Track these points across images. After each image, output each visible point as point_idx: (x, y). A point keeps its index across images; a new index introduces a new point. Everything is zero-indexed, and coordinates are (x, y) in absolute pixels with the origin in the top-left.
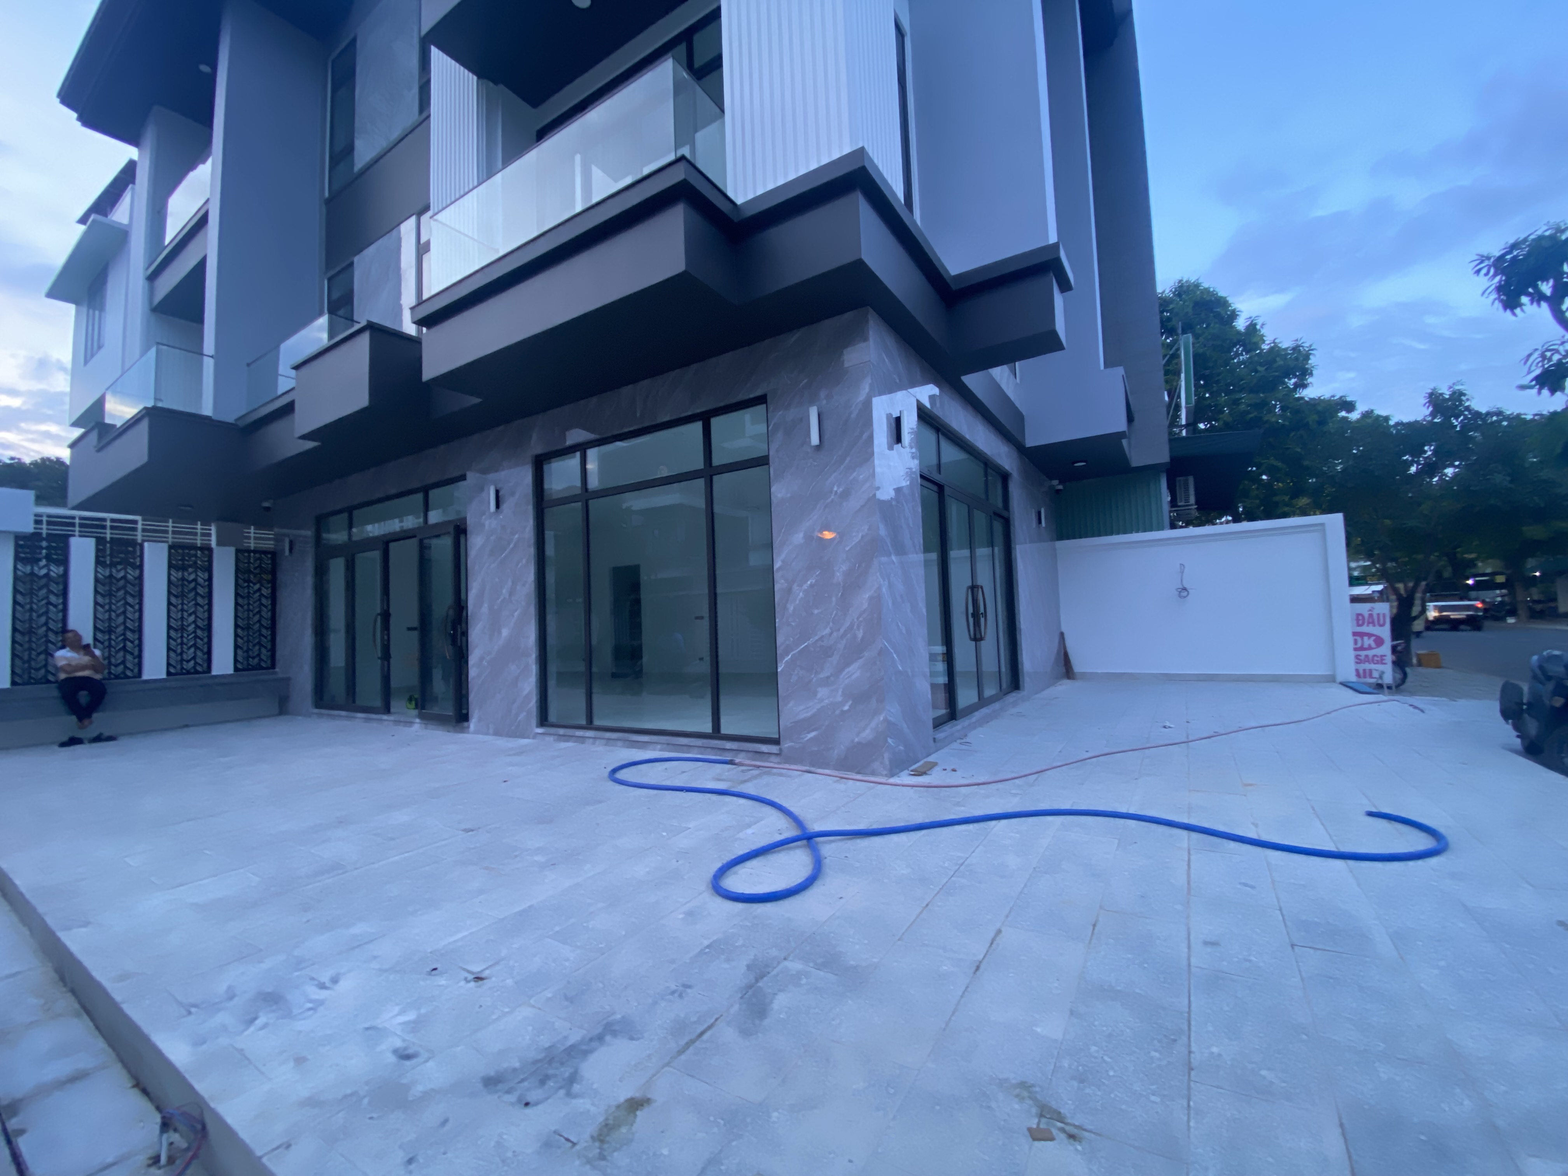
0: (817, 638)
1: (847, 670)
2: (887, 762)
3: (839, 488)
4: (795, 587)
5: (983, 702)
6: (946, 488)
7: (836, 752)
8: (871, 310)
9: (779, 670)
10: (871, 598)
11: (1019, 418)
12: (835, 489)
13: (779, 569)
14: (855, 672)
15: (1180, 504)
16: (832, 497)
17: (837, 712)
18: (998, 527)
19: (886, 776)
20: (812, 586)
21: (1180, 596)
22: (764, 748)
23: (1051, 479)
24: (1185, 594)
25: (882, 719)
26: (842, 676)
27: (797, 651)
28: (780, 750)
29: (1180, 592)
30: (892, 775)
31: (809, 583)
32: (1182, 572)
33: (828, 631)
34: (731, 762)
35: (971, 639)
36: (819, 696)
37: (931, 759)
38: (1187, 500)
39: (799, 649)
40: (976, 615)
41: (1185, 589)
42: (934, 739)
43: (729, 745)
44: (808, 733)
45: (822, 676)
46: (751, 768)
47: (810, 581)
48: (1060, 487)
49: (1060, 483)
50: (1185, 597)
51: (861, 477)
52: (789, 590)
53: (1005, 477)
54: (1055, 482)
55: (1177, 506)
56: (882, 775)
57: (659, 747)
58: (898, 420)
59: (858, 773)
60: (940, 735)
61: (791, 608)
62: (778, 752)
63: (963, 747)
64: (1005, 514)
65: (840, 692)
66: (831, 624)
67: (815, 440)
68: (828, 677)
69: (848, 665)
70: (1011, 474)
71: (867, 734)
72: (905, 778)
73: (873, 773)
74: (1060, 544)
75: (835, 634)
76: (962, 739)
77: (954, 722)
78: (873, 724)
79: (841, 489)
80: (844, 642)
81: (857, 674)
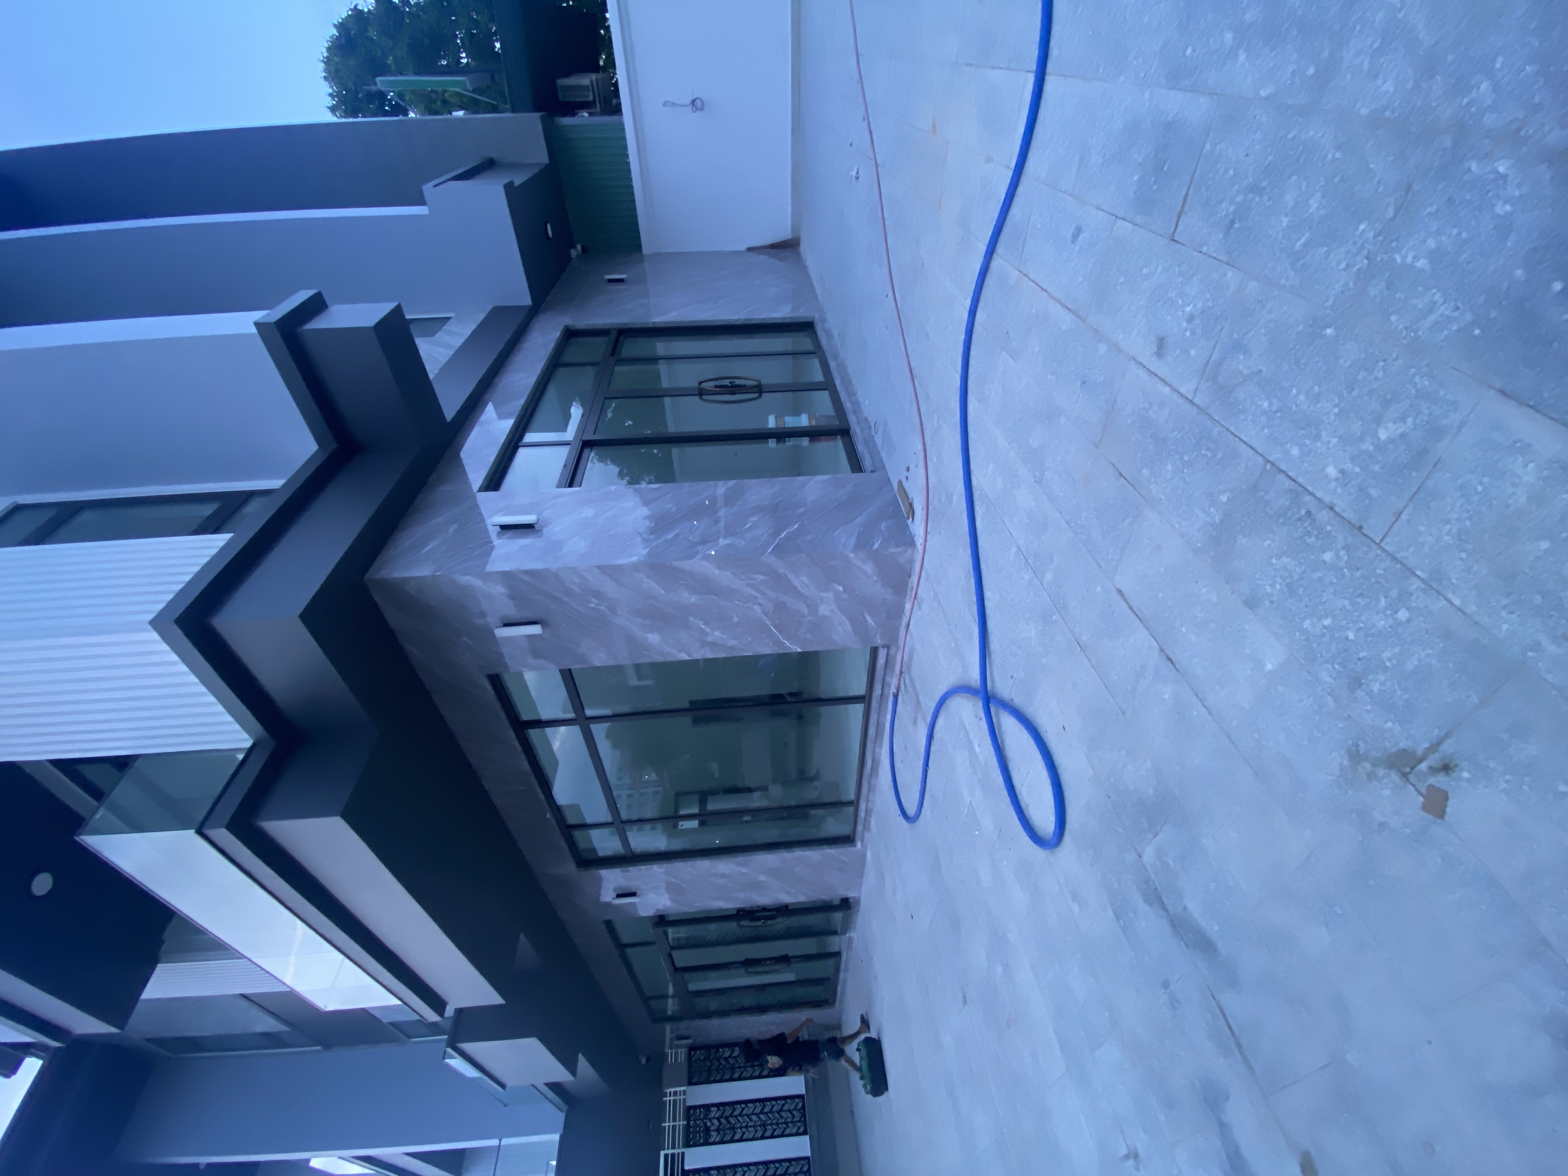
0: (764, 618)
1: (799, 588)
2: (900, 549)
3: (592, 602)
4: (709, 639)
5: (828, 385)
6: (586, 438)
7: (887, 597)
8: (367, 576)
9: (800, 650)
10: (719, 567)
11: (498, 314)
12: (593, 605)
13: (689, 656)
14: (802, 582)
15: (591, 98)
16: (603, 608)
17: (845, 596)
18: (630, 348)
19: (913, 550)
20: (706, 624)
21: (702, 109)
22: (881, 661)
23: (570, 258)
24: (698, 102)
25: (853, 555)
26: (806, 593)
27: (779, 635)
28: (883, 646)
29: (697, 109)
30: (912, 543)
31: (703, 627)
32: (674, 104)
33: (756, 607)
34: (896, 696)
35: (760, 396)
36: (827, 613)
37: (896, 487)
38: (586, 88)
39: (777, 633)
40: (734, 389)
41: (693, 102)
42: (872, 472)
43: (877, 691)
44: (866, 622)
45: (806, 611)
46: (902, 679)
47: (701, 625)
48: (579, 247)
49: (574, 247)
50: (703, 103)
51: (576, 580)
52: (713, 645)
53: (570, 334)
54: (573, 253)
55: (594, 102)
56: (912, 554)
57: (877, 749)
58: (505, 528)
59: (910, 576)
60: (867, 463)
61: (732, 642)
62: (886, 649)
63: (880, 432)
64: (614, 334)
65: (822, 594)
66: (749, 605)
67: (536, 630)
68: (808, 606)
69: (794, 589)
70: (566, 326)
71: (869, 568)
72: (917, 528)
73: (911, 562)
74: (646, 250)
75: (761, 601)
76: (871, 427)
77: (851, 432)
78: (859, 563)
79: (593, 600)
80: (768, 592)
81: (805, 579)
